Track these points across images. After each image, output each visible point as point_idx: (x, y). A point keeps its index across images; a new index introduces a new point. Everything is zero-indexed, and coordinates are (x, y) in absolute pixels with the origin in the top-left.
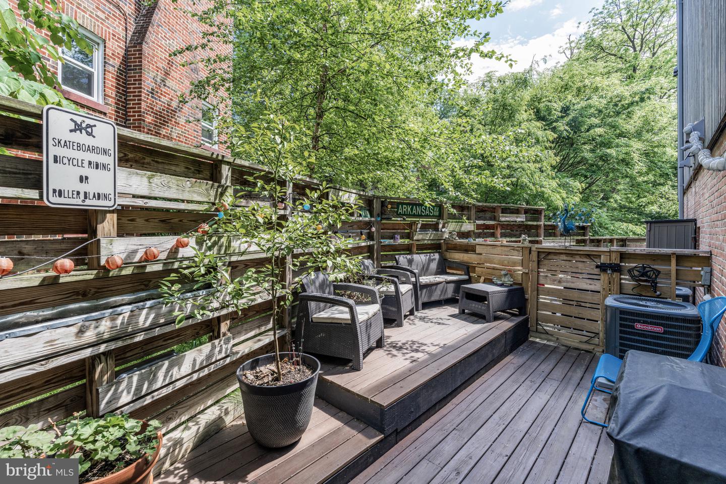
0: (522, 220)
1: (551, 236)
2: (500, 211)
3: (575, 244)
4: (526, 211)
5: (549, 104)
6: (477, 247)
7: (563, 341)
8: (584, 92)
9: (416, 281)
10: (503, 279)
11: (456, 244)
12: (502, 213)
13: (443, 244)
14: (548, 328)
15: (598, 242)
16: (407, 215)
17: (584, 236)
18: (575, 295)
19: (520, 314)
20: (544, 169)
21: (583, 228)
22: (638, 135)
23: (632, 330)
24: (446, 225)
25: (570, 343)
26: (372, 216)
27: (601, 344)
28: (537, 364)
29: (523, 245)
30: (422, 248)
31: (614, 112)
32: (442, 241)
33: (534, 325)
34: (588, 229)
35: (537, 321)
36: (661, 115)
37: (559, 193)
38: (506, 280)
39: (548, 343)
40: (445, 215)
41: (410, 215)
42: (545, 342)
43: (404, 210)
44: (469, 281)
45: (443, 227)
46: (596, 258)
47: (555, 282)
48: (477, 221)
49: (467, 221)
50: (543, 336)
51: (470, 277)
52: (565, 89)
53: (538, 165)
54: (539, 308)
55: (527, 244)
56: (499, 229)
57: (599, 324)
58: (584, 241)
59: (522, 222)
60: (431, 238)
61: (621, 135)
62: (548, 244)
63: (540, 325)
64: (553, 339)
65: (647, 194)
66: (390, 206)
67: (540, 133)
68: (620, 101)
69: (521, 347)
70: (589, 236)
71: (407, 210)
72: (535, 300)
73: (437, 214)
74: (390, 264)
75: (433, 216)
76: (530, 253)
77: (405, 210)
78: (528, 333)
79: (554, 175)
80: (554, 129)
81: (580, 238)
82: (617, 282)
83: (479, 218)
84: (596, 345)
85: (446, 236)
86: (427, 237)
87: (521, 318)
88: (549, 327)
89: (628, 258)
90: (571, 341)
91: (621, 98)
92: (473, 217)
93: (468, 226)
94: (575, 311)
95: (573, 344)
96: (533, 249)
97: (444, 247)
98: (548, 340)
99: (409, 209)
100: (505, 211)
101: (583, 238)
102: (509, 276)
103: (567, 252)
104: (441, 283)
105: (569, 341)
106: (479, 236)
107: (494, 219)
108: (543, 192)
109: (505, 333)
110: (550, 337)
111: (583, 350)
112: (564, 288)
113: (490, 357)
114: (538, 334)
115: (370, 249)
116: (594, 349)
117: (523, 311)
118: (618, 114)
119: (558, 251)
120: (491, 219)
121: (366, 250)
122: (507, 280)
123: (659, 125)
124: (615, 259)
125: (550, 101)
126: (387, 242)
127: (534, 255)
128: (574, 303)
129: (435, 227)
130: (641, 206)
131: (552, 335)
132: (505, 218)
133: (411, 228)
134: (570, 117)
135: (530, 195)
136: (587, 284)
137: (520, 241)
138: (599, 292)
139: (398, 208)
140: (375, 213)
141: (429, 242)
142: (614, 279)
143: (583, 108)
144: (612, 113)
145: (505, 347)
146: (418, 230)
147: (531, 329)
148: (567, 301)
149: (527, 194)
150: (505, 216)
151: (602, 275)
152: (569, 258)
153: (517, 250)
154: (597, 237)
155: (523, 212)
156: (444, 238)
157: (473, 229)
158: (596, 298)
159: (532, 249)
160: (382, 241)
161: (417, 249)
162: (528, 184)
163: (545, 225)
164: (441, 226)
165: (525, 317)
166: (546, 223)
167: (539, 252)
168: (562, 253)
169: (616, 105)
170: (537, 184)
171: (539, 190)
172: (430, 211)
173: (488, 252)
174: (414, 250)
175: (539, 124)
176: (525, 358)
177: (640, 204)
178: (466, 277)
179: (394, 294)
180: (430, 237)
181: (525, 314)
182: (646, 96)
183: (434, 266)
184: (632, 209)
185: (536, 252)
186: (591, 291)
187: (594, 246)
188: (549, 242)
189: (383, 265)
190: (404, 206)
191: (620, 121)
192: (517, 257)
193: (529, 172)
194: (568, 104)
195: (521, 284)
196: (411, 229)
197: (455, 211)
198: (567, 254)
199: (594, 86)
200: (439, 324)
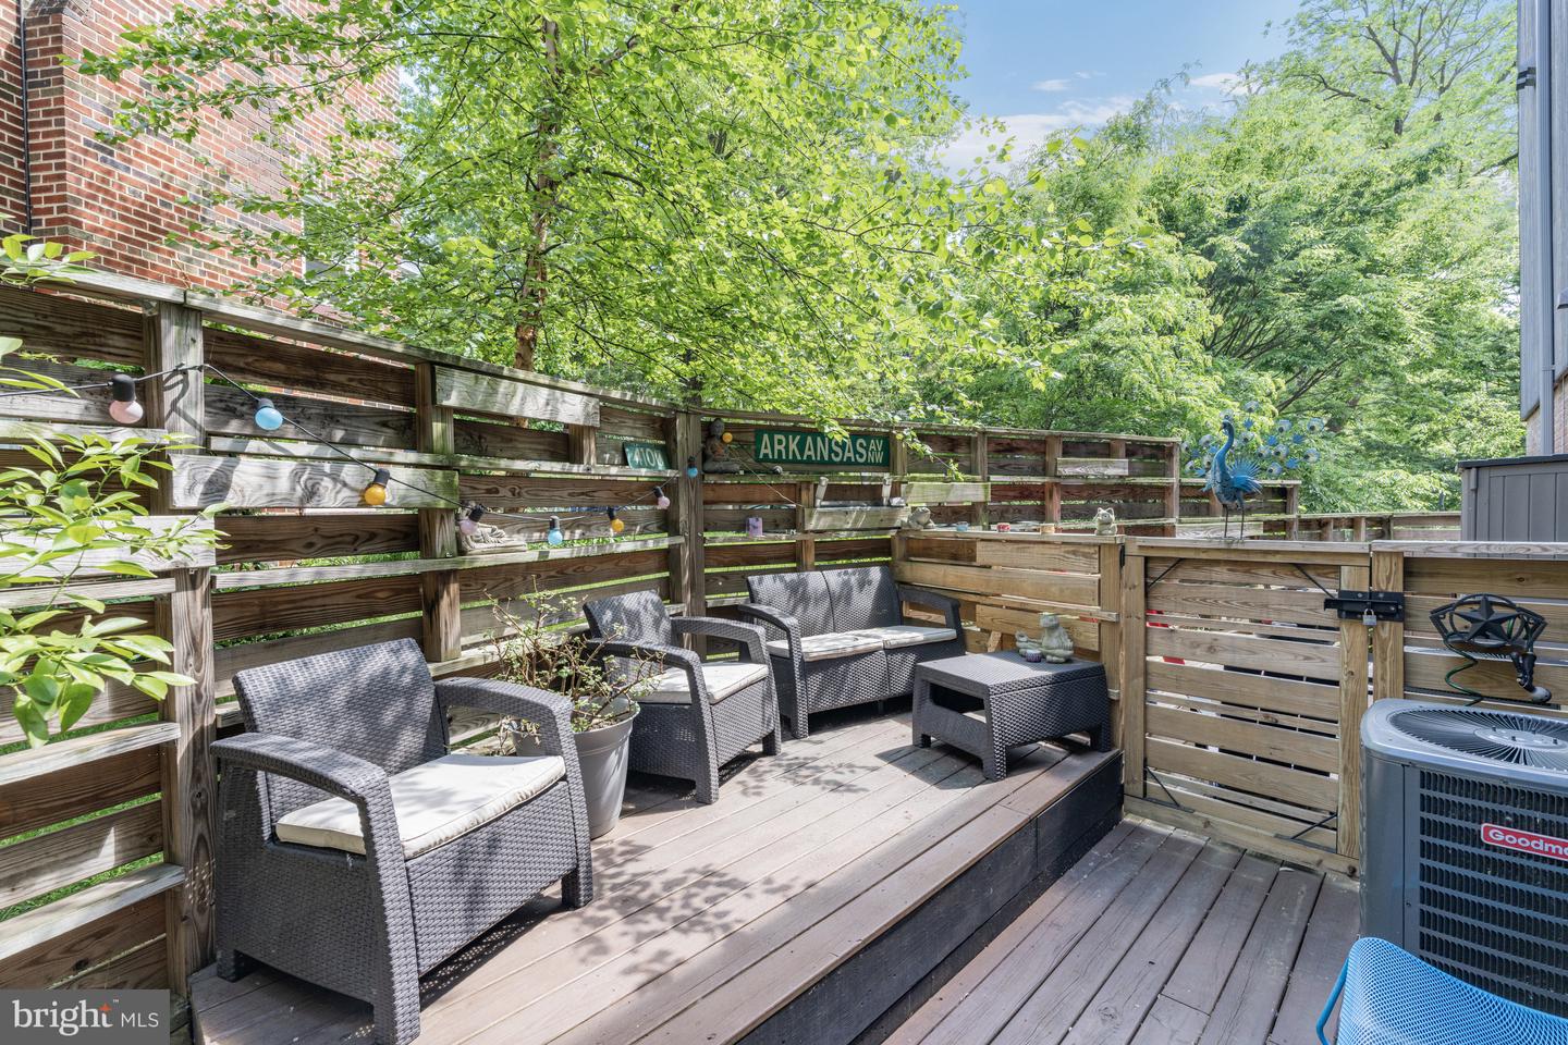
0: (1120, 472)
1: (1198, 514)
2: (1058, 449)
3: (1261, 533)
4: (1132, 450)
5: (1199, 191)
6: (979, 545)
7: (1224, 831)
8: (1281, 164)
9: (791, 650)
10: (1045, 641)
11: (928, 540)
12: (1065, 454)
13: (897, 542)
14: (1178, 789)
15: (1318, 527)
16: (787, 461)
17: (1285, 511)
18: (1260, 691)
19: (1096, 747)
20: (1185, 348)
21: (1283, 492)
22: (1413, 265)
23: (1469, 849)
24: (903, 486)
25: (1245, 838)
26: (670, 464)
27: (1343, 848)
28: (1137, 925)
29: (1100, 540)
30: (834, 553)
31: (1354, 212)
32: (893, 533)
33: (1138, 776)
34: (1296, 494)
35: (1145, 766)
36: (1468, 218)
37: (1223, 407)
38: (1054, 642)
39: (1180, 834)
40: (901, 460)
41: (795, 461)
42: (1169, 830)
43: (777, 447)
44: (956, 647)
45: (895, 493)
46: (1325, 575)
47: (1198, 651)
48: (993, 478)
49: (961, 476)
50: (1165, 812)
51: (961, 632)
52: (1236, 161)
53: (1169, 340)
54: (1151, 726)
55: (1113, 535)
56: (1056, 497)
57: (1336, 784)
58: (1284, 525)
59: (1121, 477)
60: (859, 525)
61: (1372, 268)
62: (1190, 536)
63: (1155, 778)
64: (1194, 822)
65: (1434, 411)
66: (728, 437)
67: (1174, 262)
68: (1368, 184)
69: (1095, 852)
70: (1300, 510)
71: (787, 448)
72: (1140, 702)
73: (879, 458)
74: (731, 599)
75: (866, 463)
76: (1122, 563)
77: (782, 447)
78: (1121, 802)
79: (1209, 364)
80: (1209, 253)
81: (1274, 517)
82: (1395, 650)
83: (1002, 469)
84: (1328, 849)
85: (903, 517)
86: (849, 521)
87: (1096, 761)
88: (1179, 785)
89: (1431, 575)
90: (1248, 833)
91: (1370, 175)
92: (983, 465)
93: (969, 491)
94: (1259, 739)
95: (1254, 841)
96: (1132, 549)
97: (899, 549)
98: (1179, 825)
99: (793, 447)
100: (1070, 449)
101: (1283, 516)
102: (1061, 630)
103: (1234, 557)
104: (870, 653)
105: (1242, 830)
106: (1002, 516)
107: (1043, 470)
108: (1184, 408)
109: (1034, 822)
110: (1185, 818)
111: (1283, 864)
112: (1227, 668)
113: (974, 917)
114: (1148, 807)
115: (668, 558)
116: (1319, 863)
117: (1102, 735)
118: (1365, 214)
119: (1204, 556)
120: (1034, 473)
121: (653, 563)
122: (1058, 645)
123: (1462, 245)
124: (1389, 580)
125: (1200, 186)
126: (721, 538)
127: (1135, 568)
128: (1258, 715)
129: (873, 495)
130: (1418, 441)
131: (1190, 811)
132: (1073, 469)
133: (798, 500)
134: (1248, 225)
135: (1150, 415)
136: (1296, 656)
137: (1092, 530)
138: (1336, 683)
139: (759, 441)
140: (680, 456)
141: (854, 536)
142: (1384, 643)
143: (1278, 200)
144: (1348, 216)
145: (1036, 865)
146: (818, 502)
147: (1129, 788)
148: (1235, 709)
149: (1143, 412)
150: (1073, 463)
151: (1344, 628)
152: (1239, 577)
153: (1085, 555)
154: (1318, 515)
155: (1122, 451)
156: (898, 524)
157: (982, 499)
158: (1325, 701)
159: (1128, 552)
160: (707, 535)
161: (818, 557)
162: (1146, 385)
163: (1182, 487)
164: (886, 491)
165: (1108, 756)
166: (1184, 480)
167: (1147, 559)
168: (1217, 562)
169: (1359, 194)
170: (1168, 387)
171: (1174, 400)
172: (856, 452)
173: (1007, 561)
174: (810, 558)
175: (1171, 240)
176: (1102, 895)
177: (1416, 437)
178: (950, 633)
179: (689, 700)
180: (856, 521)
181: (1110, 745)
182: (1434, 164)
183: (864, 601)
184: (1395, 448)
185: (1141, 561)
186: (1309, 679)
187: (1311, 538)
188: (1194, 529)
189: (710, 604)
190: (777, 437)
191: (1369, 231)
192: (1084, 575)
193: (1148, 358)
194: (1243, 192)
195: (1096, 655)
196: (800, 502)
197: (928, 450)
198: (1233, 565)
199: (1306, 146)
200: (837, 786)
